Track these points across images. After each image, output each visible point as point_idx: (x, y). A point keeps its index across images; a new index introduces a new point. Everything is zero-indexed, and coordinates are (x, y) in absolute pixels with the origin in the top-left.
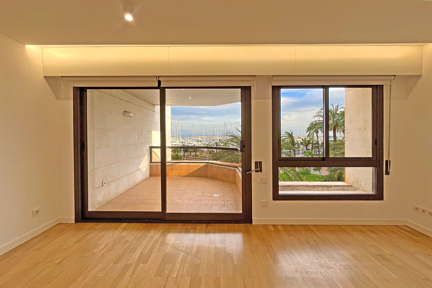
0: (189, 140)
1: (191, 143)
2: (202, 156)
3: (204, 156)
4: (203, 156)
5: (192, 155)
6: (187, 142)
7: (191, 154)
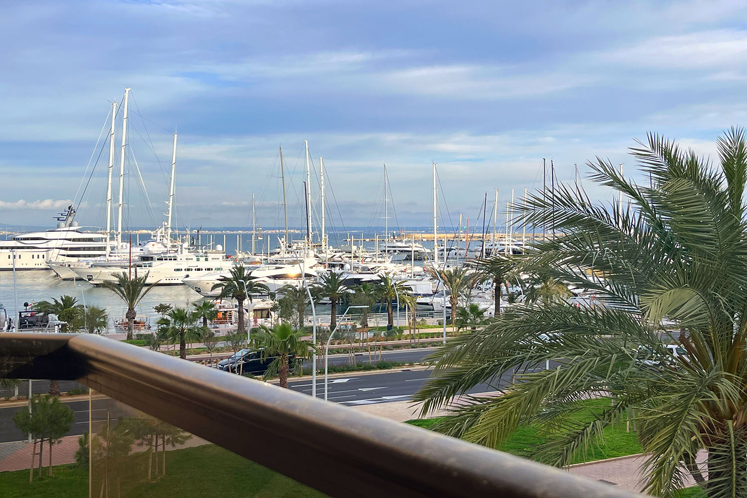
0: (367, 255)
1: (370, 266)
2: (420, 336)
3: (433, 335)
4: (427, 335)
5: (373, 329)
6: (354, 261)
7: (365, 325)
